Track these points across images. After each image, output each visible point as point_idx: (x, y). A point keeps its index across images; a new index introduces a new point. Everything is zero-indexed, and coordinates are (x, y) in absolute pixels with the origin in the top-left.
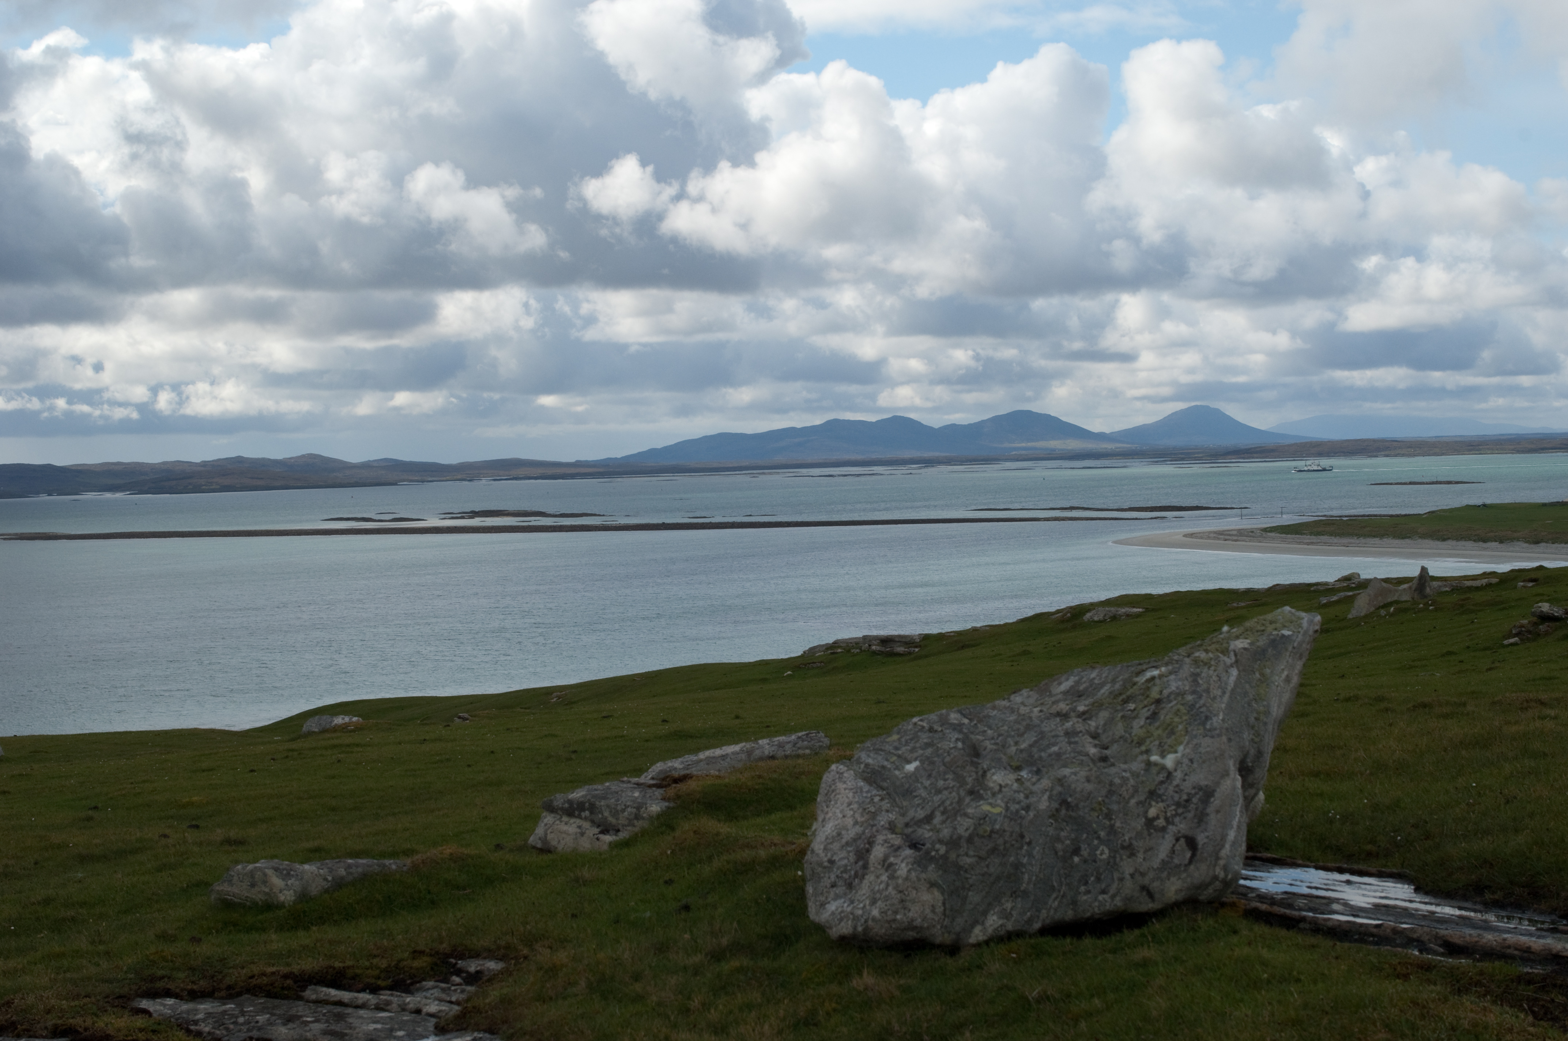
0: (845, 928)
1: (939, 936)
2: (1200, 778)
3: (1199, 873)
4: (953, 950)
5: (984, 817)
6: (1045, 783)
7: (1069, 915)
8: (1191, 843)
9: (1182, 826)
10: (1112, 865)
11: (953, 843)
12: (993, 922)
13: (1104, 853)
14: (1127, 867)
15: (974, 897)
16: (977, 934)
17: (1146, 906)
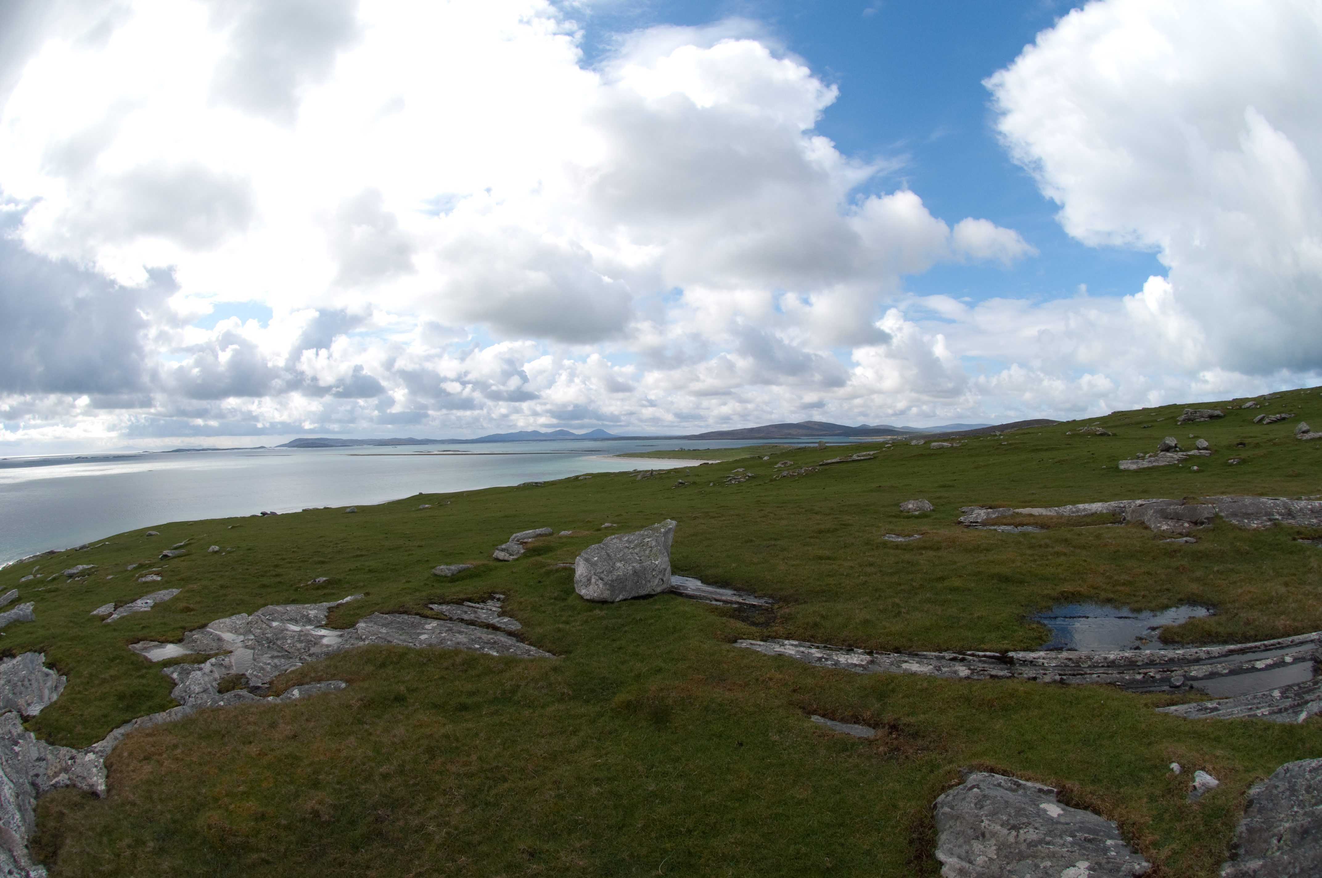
0: (588, 597)
1: (610, 600)
2: (663, 566)
3: (665, 586)
4: (612, 602)
5: (619, 575)
6: (631, 568)
7: (637, 595)
8: (662, 580)
9: (660, 576)
10: (646, 584)
11: (612, 581)
12: (621, 597)
13: (643, 582)
14: (649, 585)
15: (617, 592)
16: (618, 599)
17: (653, 593)
